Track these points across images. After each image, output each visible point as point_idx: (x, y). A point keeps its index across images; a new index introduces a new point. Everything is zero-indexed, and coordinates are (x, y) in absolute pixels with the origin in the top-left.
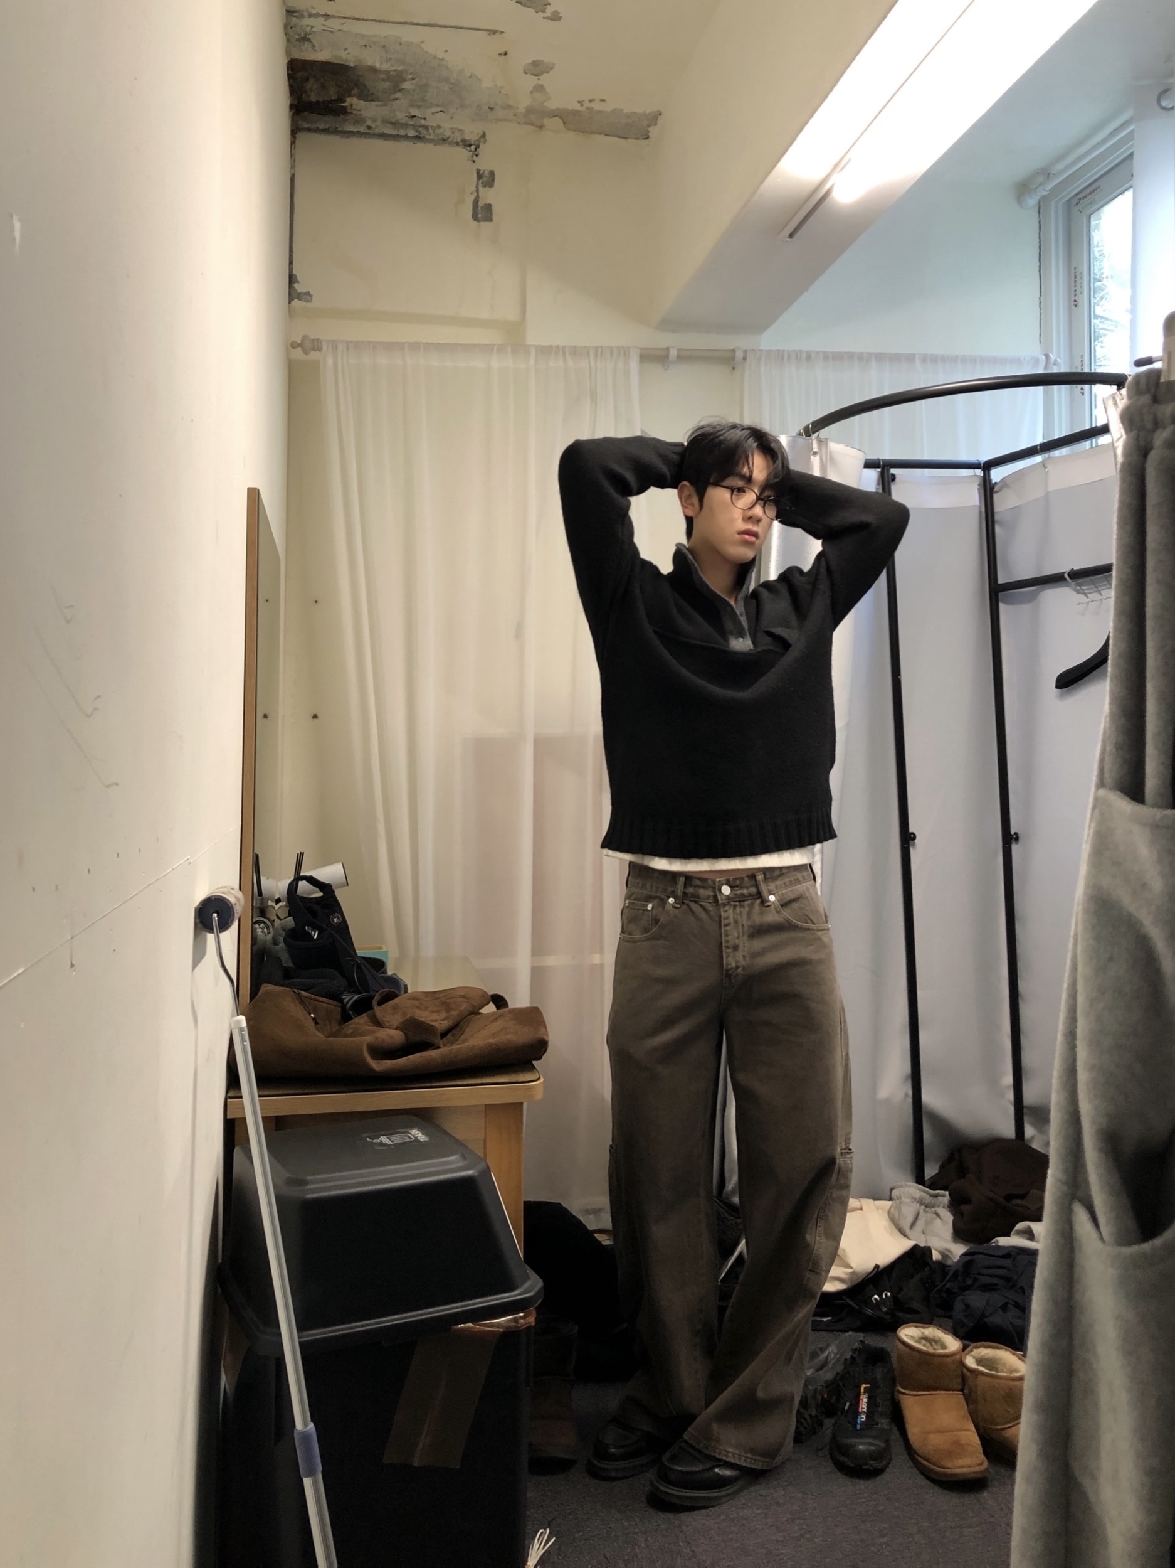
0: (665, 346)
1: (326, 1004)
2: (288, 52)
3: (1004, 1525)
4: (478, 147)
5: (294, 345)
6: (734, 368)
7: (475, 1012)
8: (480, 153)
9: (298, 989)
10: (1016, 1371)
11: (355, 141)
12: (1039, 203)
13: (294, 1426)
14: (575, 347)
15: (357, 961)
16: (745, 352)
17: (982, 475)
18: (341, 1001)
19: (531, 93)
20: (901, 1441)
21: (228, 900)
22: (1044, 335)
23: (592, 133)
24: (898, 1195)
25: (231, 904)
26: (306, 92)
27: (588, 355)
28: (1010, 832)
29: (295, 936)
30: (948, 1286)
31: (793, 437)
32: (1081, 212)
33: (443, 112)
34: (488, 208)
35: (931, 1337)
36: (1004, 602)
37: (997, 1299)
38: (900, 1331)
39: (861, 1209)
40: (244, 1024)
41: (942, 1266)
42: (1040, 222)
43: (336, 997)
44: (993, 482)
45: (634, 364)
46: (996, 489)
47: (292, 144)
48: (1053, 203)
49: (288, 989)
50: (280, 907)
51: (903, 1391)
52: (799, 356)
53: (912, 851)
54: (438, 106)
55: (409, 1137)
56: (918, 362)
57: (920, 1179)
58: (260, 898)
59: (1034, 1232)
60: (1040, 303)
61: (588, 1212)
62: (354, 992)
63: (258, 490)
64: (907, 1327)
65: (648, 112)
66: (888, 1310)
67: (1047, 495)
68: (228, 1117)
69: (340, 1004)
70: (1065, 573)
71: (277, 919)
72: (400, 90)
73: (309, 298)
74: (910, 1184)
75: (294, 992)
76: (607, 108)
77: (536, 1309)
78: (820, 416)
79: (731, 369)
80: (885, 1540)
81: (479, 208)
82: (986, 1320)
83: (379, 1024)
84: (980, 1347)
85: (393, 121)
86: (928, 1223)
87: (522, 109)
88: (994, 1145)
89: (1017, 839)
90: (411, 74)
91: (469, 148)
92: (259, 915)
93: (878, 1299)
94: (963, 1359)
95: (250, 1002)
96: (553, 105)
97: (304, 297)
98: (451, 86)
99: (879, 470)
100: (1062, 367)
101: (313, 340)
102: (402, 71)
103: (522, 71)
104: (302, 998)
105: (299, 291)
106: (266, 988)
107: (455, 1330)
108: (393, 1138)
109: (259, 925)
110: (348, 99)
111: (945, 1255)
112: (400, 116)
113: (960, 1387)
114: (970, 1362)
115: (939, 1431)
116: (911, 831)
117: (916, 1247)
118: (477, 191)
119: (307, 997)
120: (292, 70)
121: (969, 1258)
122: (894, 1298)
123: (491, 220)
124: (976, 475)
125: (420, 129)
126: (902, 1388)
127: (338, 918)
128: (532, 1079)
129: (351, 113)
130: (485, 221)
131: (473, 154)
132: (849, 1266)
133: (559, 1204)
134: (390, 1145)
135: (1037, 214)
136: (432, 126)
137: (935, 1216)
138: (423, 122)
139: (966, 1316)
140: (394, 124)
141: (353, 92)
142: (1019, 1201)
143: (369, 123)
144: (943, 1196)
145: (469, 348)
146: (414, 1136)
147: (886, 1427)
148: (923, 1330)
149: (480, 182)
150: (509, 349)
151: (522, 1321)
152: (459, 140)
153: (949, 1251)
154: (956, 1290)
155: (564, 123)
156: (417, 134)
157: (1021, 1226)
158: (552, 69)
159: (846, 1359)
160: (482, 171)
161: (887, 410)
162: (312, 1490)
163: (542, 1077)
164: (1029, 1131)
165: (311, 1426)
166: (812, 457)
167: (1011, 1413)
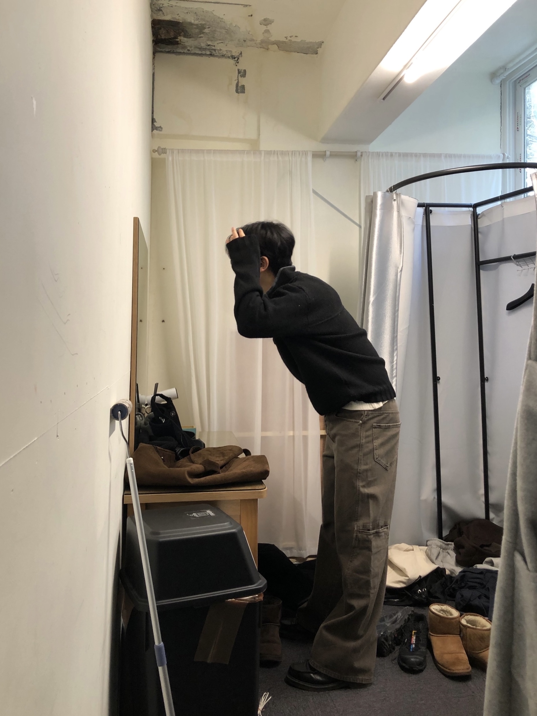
0: (324, 150)
1: (168, 452)
2: (152, 16)
3: (478, 697)
4: (238, 59)
5: (154, 151)
6: (356, 160)
7: (236, 457)
8: (239, 62)
9: (156, 446)
10: (485, 626)
11: (181, 56)
12: (501, 81)
13: (154, 643)
14: (283, 151)
15: (182, 433)
16: (362, 152)
17: (473, 210)
18: (175, 451)
19: (263, 33)
20: (431, 658)
21: (125, 405)
22: (502, 144)
23: (291, 51)
24: (430, 543)
25: (127, 407)
26: (159, 35)
27: (288, 154)
28: (484, 377)
29: (154, 421)
30: (453, 586)
31: (384, 192)
32: (521, 86)
33: (223, 43)
34: (243, 87)
35: (445, 609)
36: (483, 270)
37: (477, 593)
38: (431, 607)
39: (413, 550)
40: (132, 462)
41: (450, 577)
42: (501, 91)
43: (173, 449)
44: (478, 213)
45: (310, 158)
46: (478, 217)
47: (153, 59)
48: (508, 82)
49: (151, 445)
50: (147, 408)
51: (432, 634)
52: (387, 154)
53: (438, 385)
54: (220, 40)
55: (206, 514)
56: (443, 157)
57: (440, 537)
58: (138, 403)
59: (494, 562)
60: (501, 130)
61: (287, 549)
62: (181, 447)
63: (138, 218)
64: (434, 605)
65: (317, 42)
66: (425, 597)
67: (503, 220)
68: (124, 503)
69: (175, 453)
70: (511, 256)
71: (146, 413)
72: (203, 33)
73: (161, 129)
74: (436, 539)
75: (154, 447)
76: (298, 40)
77: (264, 593)
78: (396, 183)
79: (355, 160)
80: (423, 702)
81: (239, 87)
82: (471, 602)
83: (193, 462)
84: (469, 615)
85: (199, 47)
86: (444, 557)
87: (259, 41)
88: (475, 522)
89: (487, 380)
90: (208, 25)
91: (234, 60)
92: (138, 411)
93: (421, 591)
94: (460, 621)
95: (134, 451)
96: (273, 39)
97: (159, 129)
98: (226, 31)
99: (424, 208)
100: (510, 160)
101: (163, 149)
102: (204, 24)
103: (259, 23)
104: (158, 450)
105: (156, 126)
106: (141, 445)
107: (227, 602)
108: (199, 514)
109: (138, 416)
110: (179, 37)
111: (452, 572)
112: (203, 45)
113: (459, 633)
114: (464, 622)
115: (449, 653)
116: (438, 376)
117: (438, 568)
118: (238, 79)
119: (160, 449)
120: (153, 24)
121: (463, 574)
122: (428, 592)
123: (244, 93)
124: (469, 210)
125: (212, 51)
126: (431, 633)
127: (174, 414)
128: (262, 488)
129: (180, 44)
130: (241, 93)
131: (236, 62)
132: (407, 576)
133: (274, 545)
134: (198, 517)
135: (500, 88)
136: (217, 49)
137: (447, 554)
138: (213, 48)
139: (461, 600)
140: (200, 49)
141: (181, 35)
142: (487, 548)
143: (189, 48)
144: (451, 545)
145: (233, 152)
146: (208, 513)
147: (424, 650)
148: (441, 606)
149: (240, 74)
150: (252, 152)
151: (257, 598)
152: (230, 55)
153: (454, 570)
154: (457, 588)
155: (278, 47)
156: (211, 53)
157: (487, 559)
158: (273, 22)
159: (405, 619)
160: (240, 70)
161: (428, 180)
162: (162, 672)
163: (266, 487)
164: (492, 515)
165: (162, 643)
166: (393, 202)
167: (483, 645)
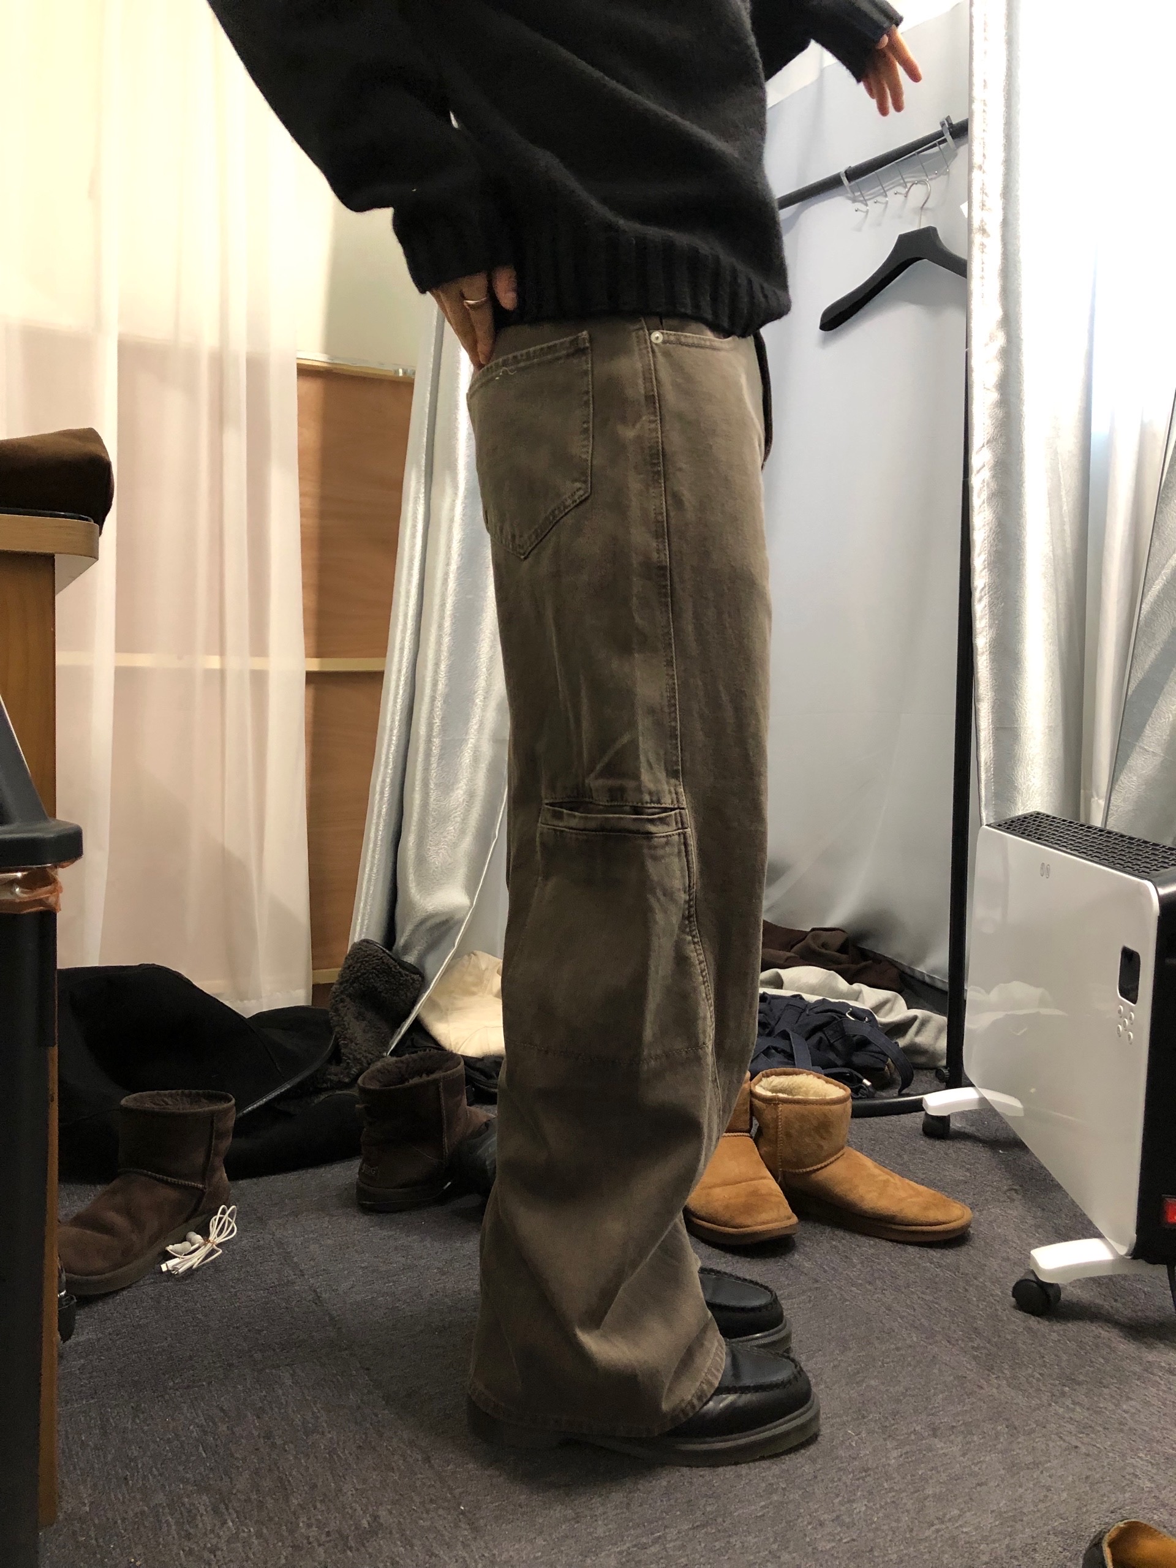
10: (827, 1094)
70: (841, 173)
84: (771, 1075)
94: (752, 1088)
113: (748, 1127)
114: (763, 1091)
167: (825, 1148)
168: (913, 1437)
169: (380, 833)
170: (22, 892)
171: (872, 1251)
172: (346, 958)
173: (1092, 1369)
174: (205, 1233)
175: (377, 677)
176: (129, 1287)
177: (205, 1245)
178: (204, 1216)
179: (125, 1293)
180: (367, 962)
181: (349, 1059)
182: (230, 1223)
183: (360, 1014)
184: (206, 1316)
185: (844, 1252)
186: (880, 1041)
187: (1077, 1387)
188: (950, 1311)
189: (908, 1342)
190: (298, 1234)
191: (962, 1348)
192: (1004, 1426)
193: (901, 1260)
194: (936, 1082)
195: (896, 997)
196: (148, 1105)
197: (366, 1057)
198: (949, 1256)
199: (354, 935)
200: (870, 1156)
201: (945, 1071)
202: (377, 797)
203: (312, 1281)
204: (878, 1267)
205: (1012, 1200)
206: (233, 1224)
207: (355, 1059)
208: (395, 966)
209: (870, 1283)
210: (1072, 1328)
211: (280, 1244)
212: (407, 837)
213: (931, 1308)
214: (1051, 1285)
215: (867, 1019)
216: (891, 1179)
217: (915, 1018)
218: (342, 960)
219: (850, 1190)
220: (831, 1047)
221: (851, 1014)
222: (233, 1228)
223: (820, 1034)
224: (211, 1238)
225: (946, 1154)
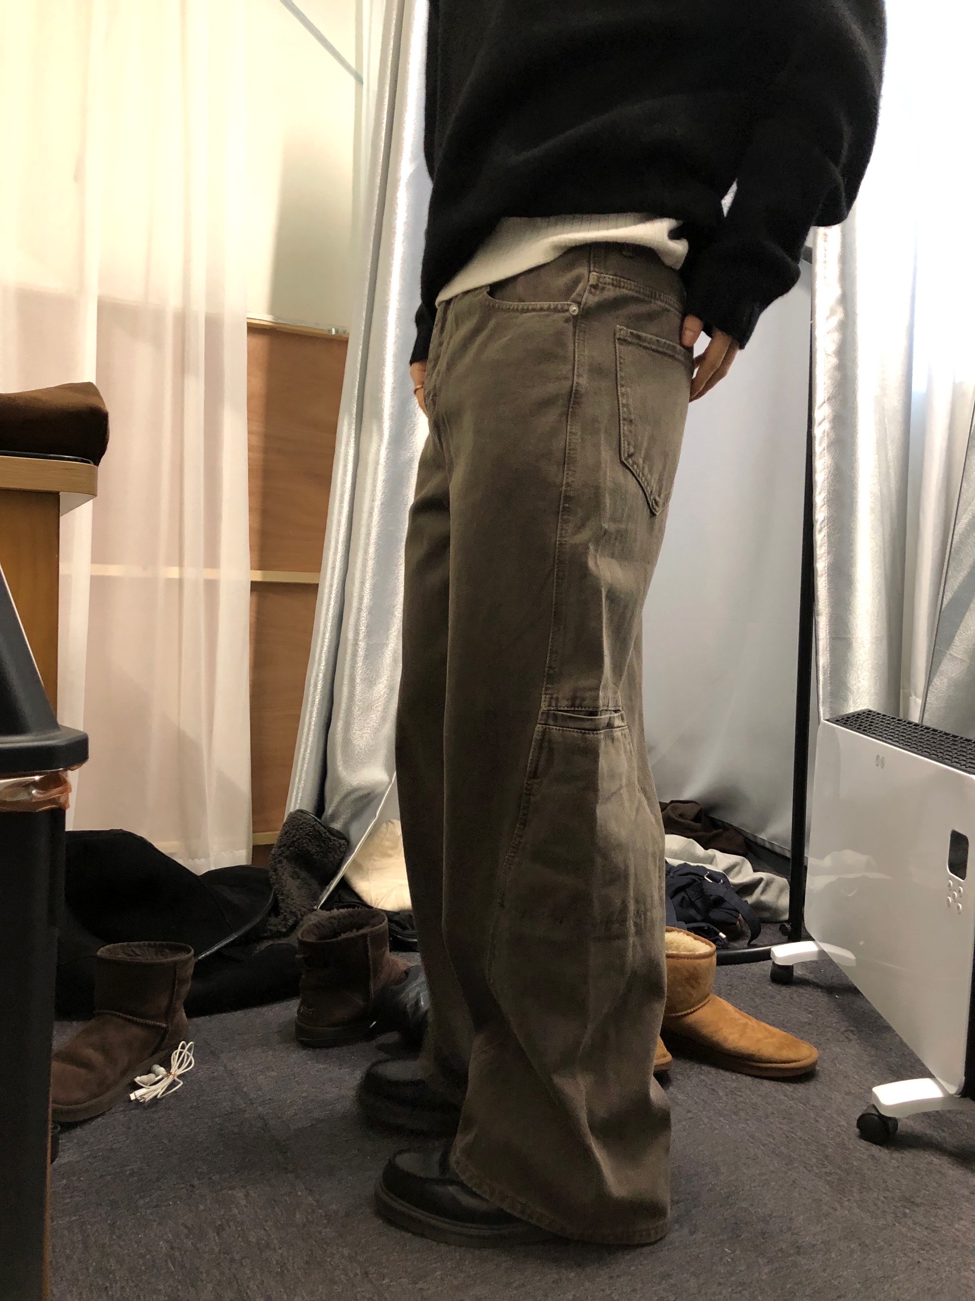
167: (695, 996)
168: (780, 1255)
169: (314, 719)
170: (38, 793)
171: (735, 1085)
172: (284, 826)
173: (928, 1192)
174: (167, 1065)
175: (312, 589)
176: (103, 1114)
177: (167, 1076)
178: (167, 1051)
179: (100, 1119)
180: (301, 829)
181: (286, 911)
182: (188, 1056)
183: (294, 872)
184: (169, 1141)
185: (711, 1085)
186: (733, 900)
187: (916, 1209)
188: (804, 1140)
189: (771, 1168)
190: (246, 1067)
191: (817, 1174)
192: (857, 1244)
193: (760, 1093)
194: (779, 934)
195: (743, 861)
196: (121, 956)
197: (300, 910)
198: (800, 1090)
199: (290, 805)
200: (728, 1000)
201: (788, 926)
202: (312, 689)
203: (260, 1109)
204: (741, 1099)
205: (850, 1040)
206: (191, 1057)
207: (291, 912)
208: (325, 833)
209: (735, 1114)
210: (908, 1156)
211: (231, 1074)
212: (336, 723)
213: (788, 1137)
214: (890, 1118)
215: (722, 881)
216: (750, 1022)
217: (761, 880)
218: (281, 827)
219: (716, 1032)
220: (692, 905)
221: (708, 877)
222: (191, 1060)
223: (683, 894)
224: (173, 1071)
225: (792, 998)
